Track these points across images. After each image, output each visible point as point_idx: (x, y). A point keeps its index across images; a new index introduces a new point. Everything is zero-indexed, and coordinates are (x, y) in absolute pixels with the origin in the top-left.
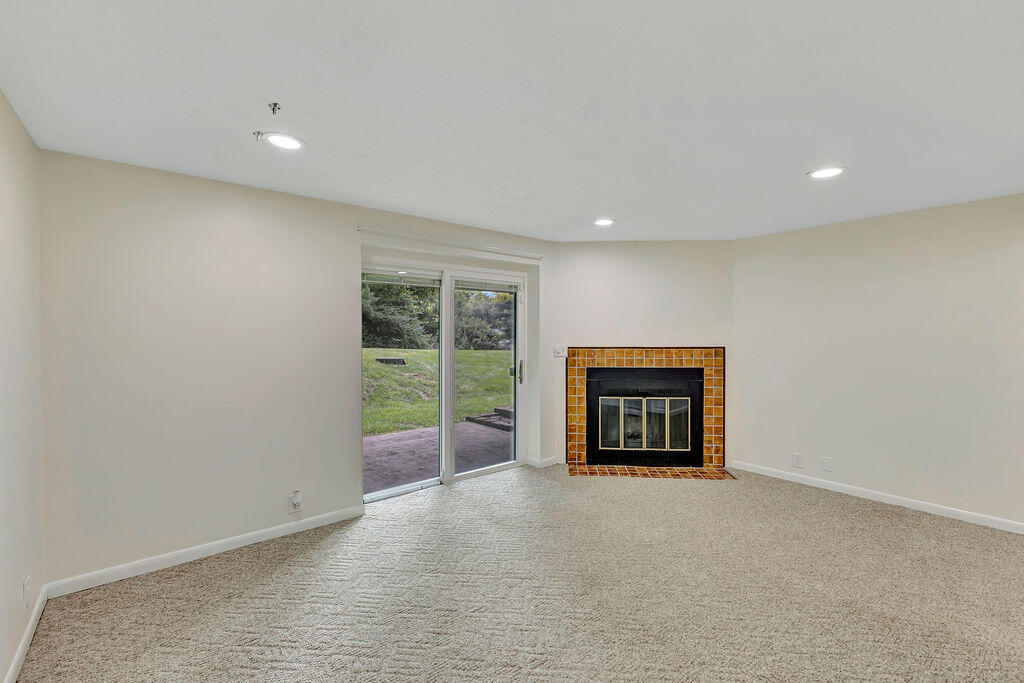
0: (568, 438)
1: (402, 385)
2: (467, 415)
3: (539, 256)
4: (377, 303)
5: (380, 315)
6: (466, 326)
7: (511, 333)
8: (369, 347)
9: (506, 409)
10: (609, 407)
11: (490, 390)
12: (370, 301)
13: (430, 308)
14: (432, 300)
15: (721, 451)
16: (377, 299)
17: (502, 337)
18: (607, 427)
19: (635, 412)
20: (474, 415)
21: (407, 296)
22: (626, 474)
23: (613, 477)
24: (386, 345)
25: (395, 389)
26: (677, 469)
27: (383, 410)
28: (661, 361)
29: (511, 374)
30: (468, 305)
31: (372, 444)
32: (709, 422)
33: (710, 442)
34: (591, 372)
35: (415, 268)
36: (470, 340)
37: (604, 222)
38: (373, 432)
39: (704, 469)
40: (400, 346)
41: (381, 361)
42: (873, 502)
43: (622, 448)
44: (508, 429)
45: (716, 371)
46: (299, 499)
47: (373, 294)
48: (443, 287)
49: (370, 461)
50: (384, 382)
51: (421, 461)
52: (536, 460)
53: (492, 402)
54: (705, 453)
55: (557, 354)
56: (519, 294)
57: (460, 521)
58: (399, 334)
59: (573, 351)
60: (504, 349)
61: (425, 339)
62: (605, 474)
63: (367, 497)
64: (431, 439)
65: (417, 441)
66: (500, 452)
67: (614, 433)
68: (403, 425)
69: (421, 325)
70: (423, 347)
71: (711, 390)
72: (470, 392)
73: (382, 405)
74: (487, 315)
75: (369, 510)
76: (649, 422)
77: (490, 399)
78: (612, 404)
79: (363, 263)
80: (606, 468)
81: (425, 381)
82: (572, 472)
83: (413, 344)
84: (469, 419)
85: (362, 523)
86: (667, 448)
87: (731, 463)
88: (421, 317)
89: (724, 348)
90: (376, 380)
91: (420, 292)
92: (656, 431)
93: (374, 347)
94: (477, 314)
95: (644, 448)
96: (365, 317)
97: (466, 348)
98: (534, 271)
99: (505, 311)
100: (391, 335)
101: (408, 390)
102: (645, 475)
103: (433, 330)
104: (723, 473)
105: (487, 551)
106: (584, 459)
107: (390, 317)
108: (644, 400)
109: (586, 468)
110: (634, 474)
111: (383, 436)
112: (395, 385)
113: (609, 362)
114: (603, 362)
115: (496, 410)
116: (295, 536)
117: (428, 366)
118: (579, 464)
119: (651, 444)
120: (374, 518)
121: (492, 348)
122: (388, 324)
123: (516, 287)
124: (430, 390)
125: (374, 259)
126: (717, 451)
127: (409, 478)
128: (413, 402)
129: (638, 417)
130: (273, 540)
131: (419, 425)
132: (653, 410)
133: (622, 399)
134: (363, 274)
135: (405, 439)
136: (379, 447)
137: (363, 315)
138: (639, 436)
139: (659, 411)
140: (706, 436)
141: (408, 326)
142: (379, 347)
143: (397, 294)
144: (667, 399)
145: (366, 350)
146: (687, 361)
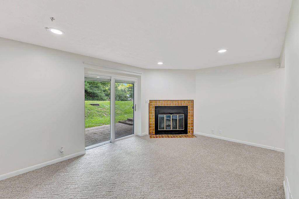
0: (149, 127)
1: (98, 112)
2: (119, 121)
3: (141, 73)
4: (90, 87)
5: (91, 91)
6: (118, 94)
7: (132, 96)
8: (88, 100)
9: (131, 119)
10: (161, 118)
11: (126, 113)
12: (87, 87)
13: (107, 88)
14: (108, 86)
15: (192, 130)
16: (90, 86)
17: (129, 97)
18: (161, 123)
19: (168, 119)
20: (121, 121)
21: (100, 85)
22: (166, 137)
23: (162, 138)
24: (93, 100)
25: (96, 113)
26: (181, 135)
27: (92, 120)
28: (176, 104)
29: (132, 108)
30: (119, 88)
31: (88, 131)
32: (189, 121)
33: (189, 127)
34: (156, 107)
35: (103, 76)
36: (120, 98)
37: (160, 63)
38: (89, 127)
39: (188, 135)
40: (98, 100)
41: (91, 105)
42: (232, 142)
43: (165, 129)
44: (131, 125)
45: (191, 107)
46: (63, 150)
47: (89, 84)
48: (111, 82)
49: (87, 136)
50: (93, 111)
51: (104, 135)
52: (140, 134)
54: (188, 130)
55: (146, 102)
56: (135, 84)
57: (117, 154)
58: (97, 96)
59: (151, 101)
60: (130, 101)
61: (106, 98)
62: (160, 137)
63: (86, 148)
64: (108, 128)
65: (103, 129)
66: (130, 132)
67: (163, 125)
68: (99, 125)
69: (104, 94)
70: (105, 100)
71: (190, 112)
72: (119, 114)
73: (92, 118)
74: (125, 90)
75: (87, 152)
76: (173, 122)
77: (126, 116)
78: (162, 117)
79: (85, 74)
80: (160, 135)
81: (105, 111)
82: (151, 137)
83: (102, 99)
84: (119, 122)
85: (84, 157)
86: (178, 129)
87: (195, 133)
88: (104, 91)
89: (193, 100)
90: (90, 110)
91: (104, 83)
92: (175, 124)
93: (89, 100)
94: (122, 90)
95: (171, 129)
96: (86, 91)
97: (118, 101)
98: (139, 77)
99: (130, 89)
100: (94, 96)
101: (100, 113)
102: (172, 137)
103: (108, 95)
104: (193, 136)
105: (125, 163)
106: (154, 133)
108: (171, 115)
109: (155, 136)
110: (168, 137)
111: (92, 128)
112: (96, 112)
113: (161, 104)
114: (159, 104)
115: (128, 119)
116: (61, 162)
117: (107, 106)
118: (153, 135)
119: (174, 128)
120: (89, 155)
121: (126, 100)
122: (94, 93)
123: (134, 82)
124: (107, 113)
126: (191, 129)
127: (101, 141)
128: (102, 117)
129: (169, 120)
130: (54, 164)
131: (104, 124)
132: (174, 118)
133: (165, 115)
134: (85, 77)
135: (99, 129)
136: (90, 132)
137: (85, 90)
138: (170, 126)
139: (175, 118)
140: (188, 125)
141: (100, 94)
142: (91, 100)
143: (97, 84)
144: (178, 115)
145: (86, 101)
146: (183, 104)
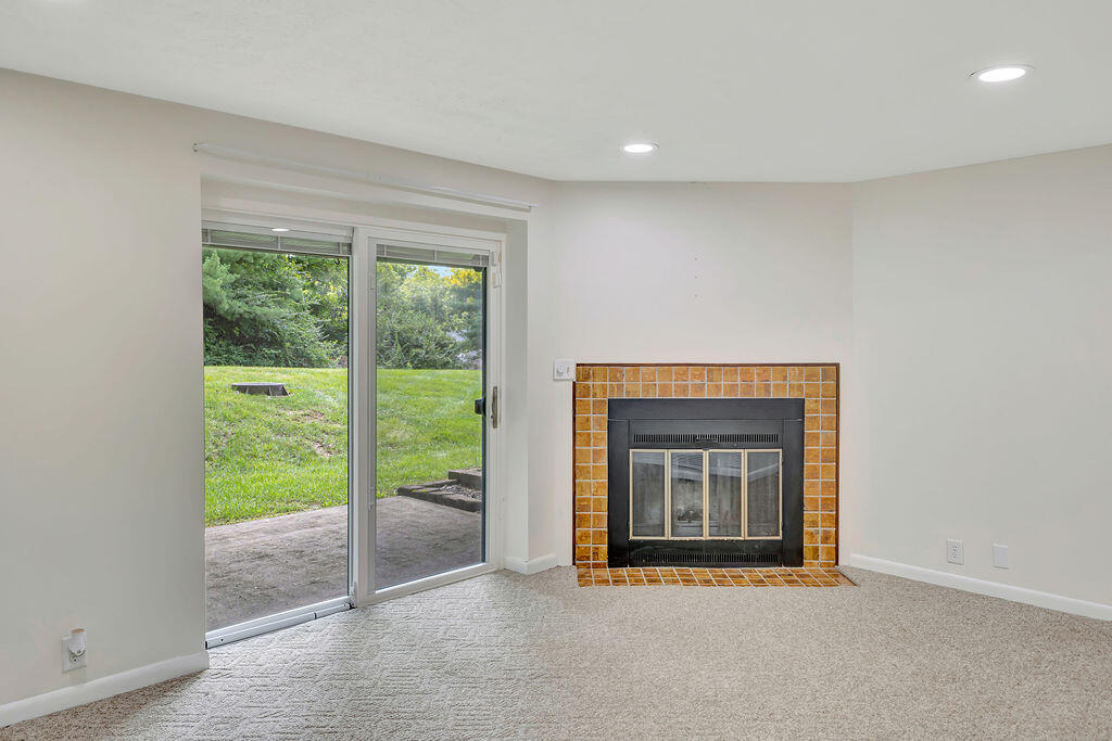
0: (576, 521)
1: (280, 431)
2: (398, 484)
3: (525, 204)
4: (234, 285)
5: (240, 307)
6: (398, 328)
7: (480, 339)
8: (219, 364)
9: (471, 472)
10: (646, 467)
11: (441, 440)
12: (219, 281)
13: (333, 294)
14: (335, 280)
15: (832, 539)
16: (233, 277)
17: (463, 347)
18: (643, 500)
19: (690, 474)
20: (412, 485)
21: (290, 272)
22: (675, 582)
23: (652, 587)
24: (250, 360)
25: (267, 441)
26: (760, 572)
27: (246, 479)
28: (733, 388)
29: (478, 411)
30: (403, 289)
31: (223, 539)
32: (813, 491)
33: (814, 524)
34: (614, 405)
35: (302, 222)
36: (406, 351)
37: (639, 148)
38: (225, 519)
39: (804, 569)
40: (277, 361)
41: (242, 389)
42: (1071, 616)
43: (668, 536)
44: (471, 507)
45: (825, 404)
46: (81, 644)
47: (225, 268)
48: (356, 258)
49: (218, 571)
50: (246, 428)
51: (312, 567)
52: (520, 560)
53: (445, 461)
54: (807, 543)
55: (557, 377)
56: (492, 271)
57: (386, 673)
58: (275, 341)
59: (585, 370)
60: (466, 366)
61: (324, 349)
62: (638, 582)
63: (212, 636)
64: (334, 528)
65: (307, 532)
66: (467, 548)
67: (654, 511)
68: (283, 505)
69: (317, 325)
70: (321, 363)
71: (816, 437)
72: (404, 444)
73: (243, 469)
74: (436, 307)
75: (216, 660)
76: (713, 491)
77: (441, 455)
78: (651, 461)
79: (204, 210)
80: (641, 572)
81: (322, 426)
82: (583, 580)
83: (302, 360)
84: (403, 492)
85: (202, 685)
86: (744, 536)
87: (850, 558)
88: (316, 310)
89: (837, 365)
90: (231, 424)
91: (314, 264)
92: (726, 506)
93: (228, 363)
94: (419, 306)
95: (706, 537)
96: (210, 310)
97: (399, 366)
98: (516, 232)
99: (469, 301)
100: (259, 342)
101: (292, 440)
102: (708, 582)
103: (338, 334)
104: (835, 574)
105: (432, 724)
106: (603, 558)
107: (259, 311)
108: (706, 454)
109: (607, 573)
110: (688, 581)
111: (244, 526)
112: (268, 433)
113: (646, 389)
114: (634, 389)
115: (451, 475)
116: (74, 712)
117: (330, 399)
118: (596, 566)
119: (717, 527)
120: (224, 673)
121: (445, 365)
122: (255, 322)
123: (486, 258)
124: (331, 441)
125: (227, 203)
126: (825, 539)
127: (292, 598)
128: (302, 461)
129: (695, 484)
130: (32, 722)
131: (312, 502)
132: (721, 471)
133: (668, 453)
134: (205, 232)
135: (286, 529)
136: (236, 545)
137: (205, 305)
138: (697, 516)
139: (730, 472)
140: (808, 514)
141: (292, 327)
142: (238, 363)
143: (273, 269)
144: (744, 453)
145: (210, 371)
146: (776, 386)
